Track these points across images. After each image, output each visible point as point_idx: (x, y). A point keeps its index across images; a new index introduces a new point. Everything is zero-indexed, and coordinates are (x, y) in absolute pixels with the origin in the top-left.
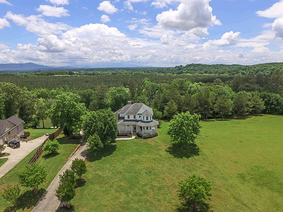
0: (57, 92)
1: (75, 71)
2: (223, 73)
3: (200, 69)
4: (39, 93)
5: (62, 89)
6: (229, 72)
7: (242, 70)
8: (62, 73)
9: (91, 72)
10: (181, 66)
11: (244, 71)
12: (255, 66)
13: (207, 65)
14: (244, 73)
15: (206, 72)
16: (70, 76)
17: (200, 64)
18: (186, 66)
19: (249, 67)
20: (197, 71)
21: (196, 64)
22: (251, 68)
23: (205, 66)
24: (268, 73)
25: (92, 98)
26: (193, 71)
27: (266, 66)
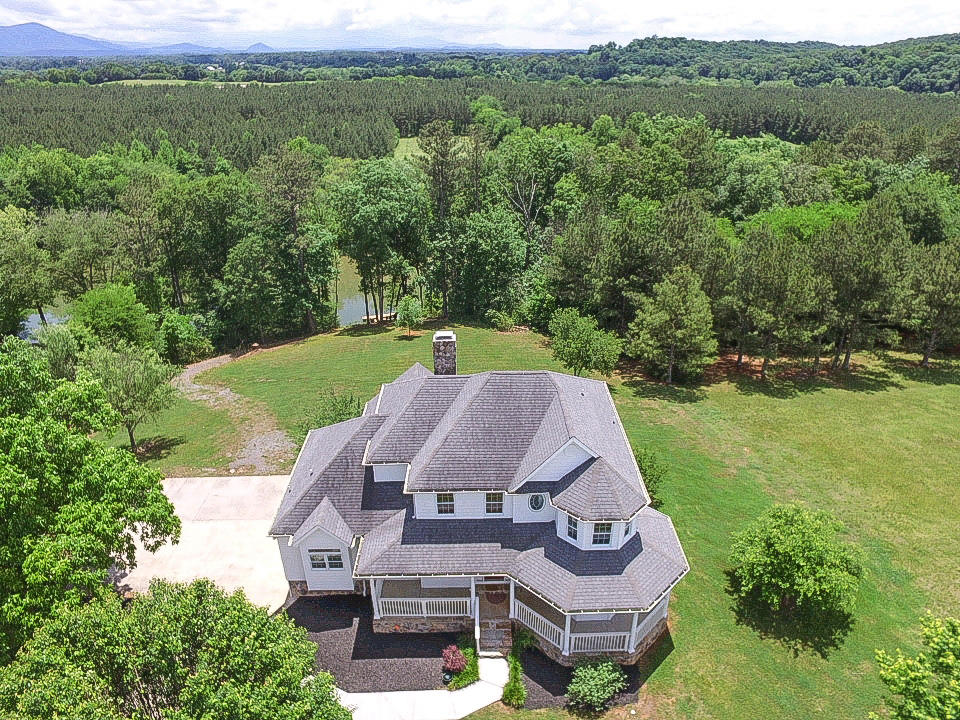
0: (112, 163)
1: (211, 62)
2: (769, 78)
3: (682, 57)
4: (31, 171)
5: (142, 146)
6: (792, 73)
7: (847, 65)
8: (157, 74)
9: (272, 70)
10: (611, 45)
11: (853, 71)
12: (896, 48)
13: (706, 43)
14: (851, 77)
15: (704, 72)
16: (183, 83)
17: (682, 39)
18: (629, 46)
19: (872, 55)
20: (670, 68)
21: (665, 39)
22: (882, 57)
23: (701, 46)
24: (948, 77)
25: (235, 223)
26: (656, 66)
27: (942, 49)
